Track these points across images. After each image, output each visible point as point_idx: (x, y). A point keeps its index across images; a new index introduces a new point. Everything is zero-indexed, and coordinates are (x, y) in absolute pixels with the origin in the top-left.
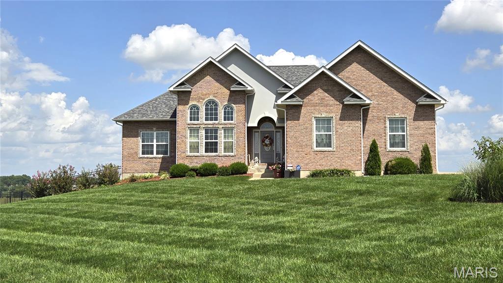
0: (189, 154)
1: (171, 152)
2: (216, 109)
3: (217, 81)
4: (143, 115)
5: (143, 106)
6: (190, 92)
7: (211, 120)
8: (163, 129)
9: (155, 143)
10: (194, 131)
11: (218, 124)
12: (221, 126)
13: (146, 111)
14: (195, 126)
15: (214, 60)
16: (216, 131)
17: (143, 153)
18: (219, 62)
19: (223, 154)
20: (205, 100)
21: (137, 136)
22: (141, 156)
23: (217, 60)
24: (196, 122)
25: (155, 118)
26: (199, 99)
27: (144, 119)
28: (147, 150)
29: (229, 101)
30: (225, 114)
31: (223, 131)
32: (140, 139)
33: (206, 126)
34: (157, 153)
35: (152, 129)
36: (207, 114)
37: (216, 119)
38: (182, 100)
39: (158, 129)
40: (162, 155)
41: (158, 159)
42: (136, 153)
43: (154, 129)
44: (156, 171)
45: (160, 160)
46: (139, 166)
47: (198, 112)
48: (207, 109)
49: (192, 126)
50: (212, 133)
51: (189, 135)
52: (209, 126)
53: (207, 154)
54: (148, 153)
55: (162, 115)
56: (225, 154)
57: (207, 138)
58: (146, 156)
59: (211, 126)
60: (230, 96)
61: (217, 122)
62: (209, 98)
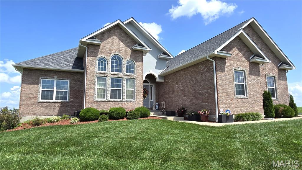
0: (96, 99)
1: (70, 97)
2: (120, 63)
3: (122, 41)
4: (45, 64)
5: (43, 58)
6: (99, 46)
7: (116, 71)
8: (63, 78)
9: (55, 90)
10: (102, 79)
11: (123, 75)
12: (124, 77)
13: (47, 61)
14: (102, 75)
15: (122, 23)
16: (120, 81)
17: (42, 98)
18: (126, 25)
19: (126, 100)
20: (112, 55)
21: (37, 83)
22: (40, 100)
23: (125, 23)
24: (103, 72)
25: (58, 68)
26: (107, 53)
27: (47, 67)
28: (47, 95)
29: (131, 57)
30: (127, 68)
31: (126, 81)
32: (40, 86)
33: (112, 76)
34: (57, 99)
35: (53, 77)
36: (112, 66)
37: (120, 71)
38: (92, 52)
39: (59, 78)
40: (61, 101)
41: (58, 104)
42: (35, 97)
43: (55, 77)
44: (55, 114)
45: (59, 105)
46: (38, 109)
47: (105, 64)
48: (112, 62)
49: (100, 75)
50: (117, 82)
51: (97, 82)
52: (115, 76)
53: (113, 100)
54: (47, 98)
55: (63, 66)
56: (127, 100)
57: (112, 86)
58: (45, 101)
59: (117, 76)
60: (132, 54)
61: (121, 73)
62: (115, 53)
